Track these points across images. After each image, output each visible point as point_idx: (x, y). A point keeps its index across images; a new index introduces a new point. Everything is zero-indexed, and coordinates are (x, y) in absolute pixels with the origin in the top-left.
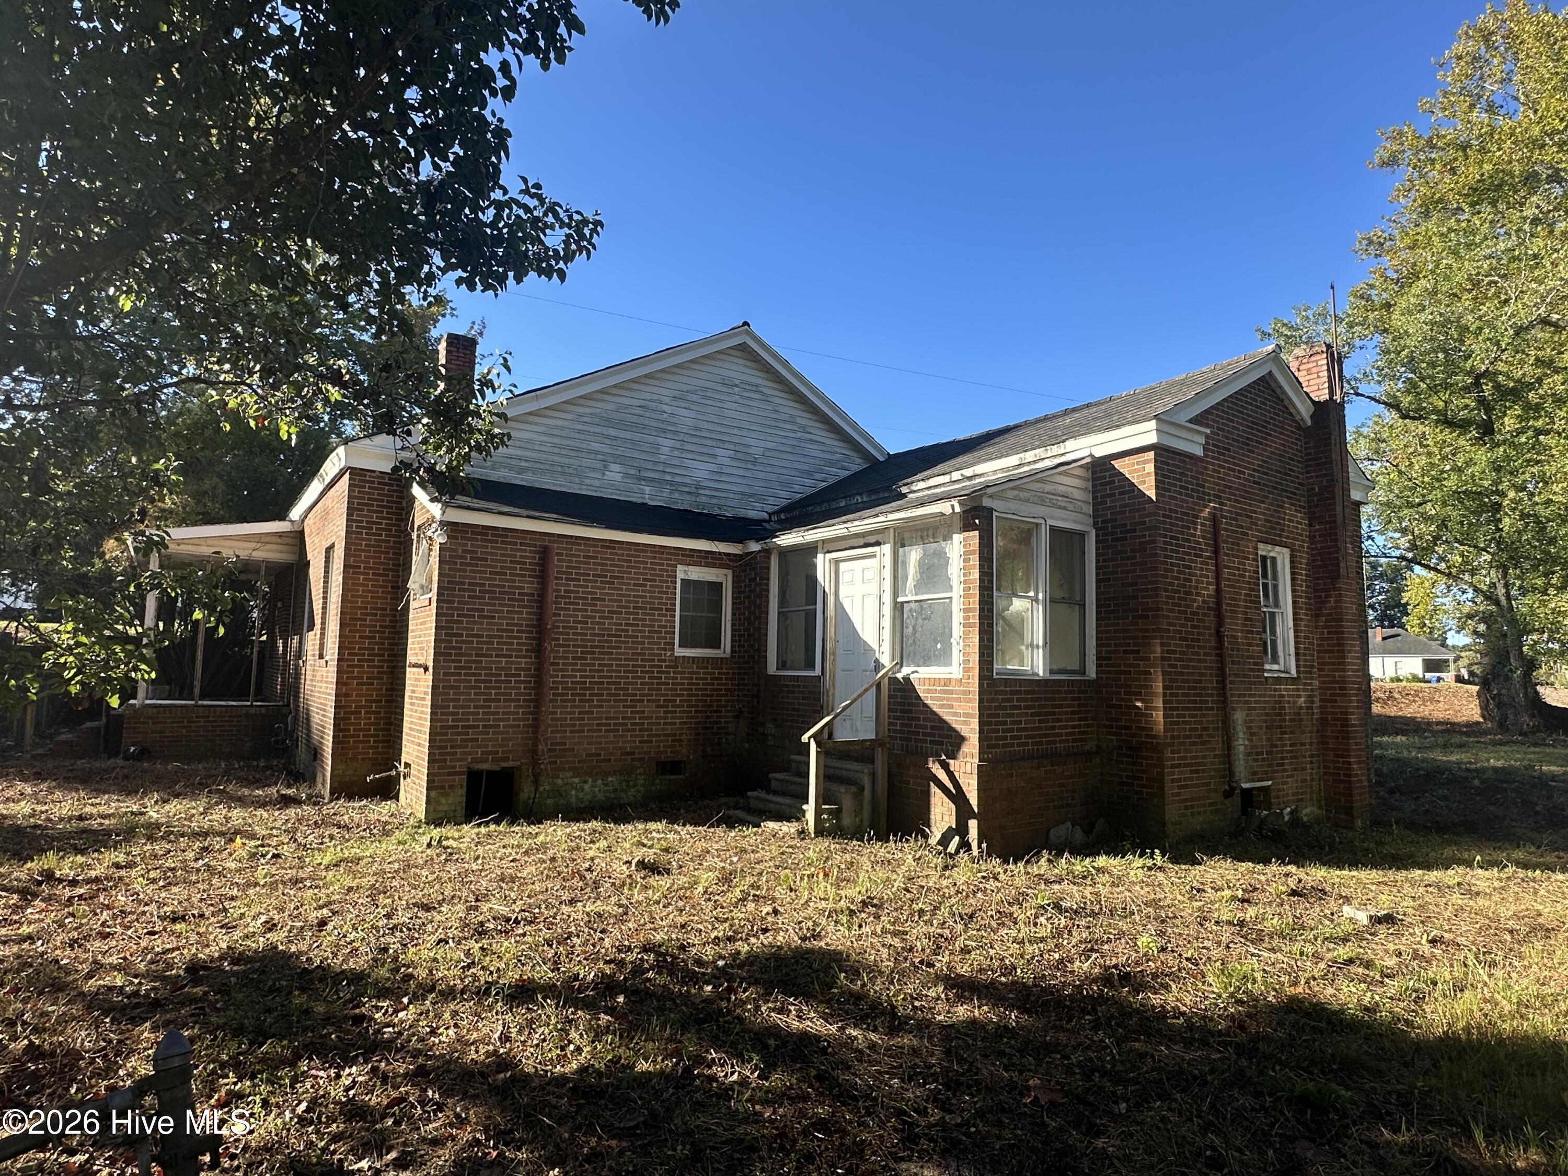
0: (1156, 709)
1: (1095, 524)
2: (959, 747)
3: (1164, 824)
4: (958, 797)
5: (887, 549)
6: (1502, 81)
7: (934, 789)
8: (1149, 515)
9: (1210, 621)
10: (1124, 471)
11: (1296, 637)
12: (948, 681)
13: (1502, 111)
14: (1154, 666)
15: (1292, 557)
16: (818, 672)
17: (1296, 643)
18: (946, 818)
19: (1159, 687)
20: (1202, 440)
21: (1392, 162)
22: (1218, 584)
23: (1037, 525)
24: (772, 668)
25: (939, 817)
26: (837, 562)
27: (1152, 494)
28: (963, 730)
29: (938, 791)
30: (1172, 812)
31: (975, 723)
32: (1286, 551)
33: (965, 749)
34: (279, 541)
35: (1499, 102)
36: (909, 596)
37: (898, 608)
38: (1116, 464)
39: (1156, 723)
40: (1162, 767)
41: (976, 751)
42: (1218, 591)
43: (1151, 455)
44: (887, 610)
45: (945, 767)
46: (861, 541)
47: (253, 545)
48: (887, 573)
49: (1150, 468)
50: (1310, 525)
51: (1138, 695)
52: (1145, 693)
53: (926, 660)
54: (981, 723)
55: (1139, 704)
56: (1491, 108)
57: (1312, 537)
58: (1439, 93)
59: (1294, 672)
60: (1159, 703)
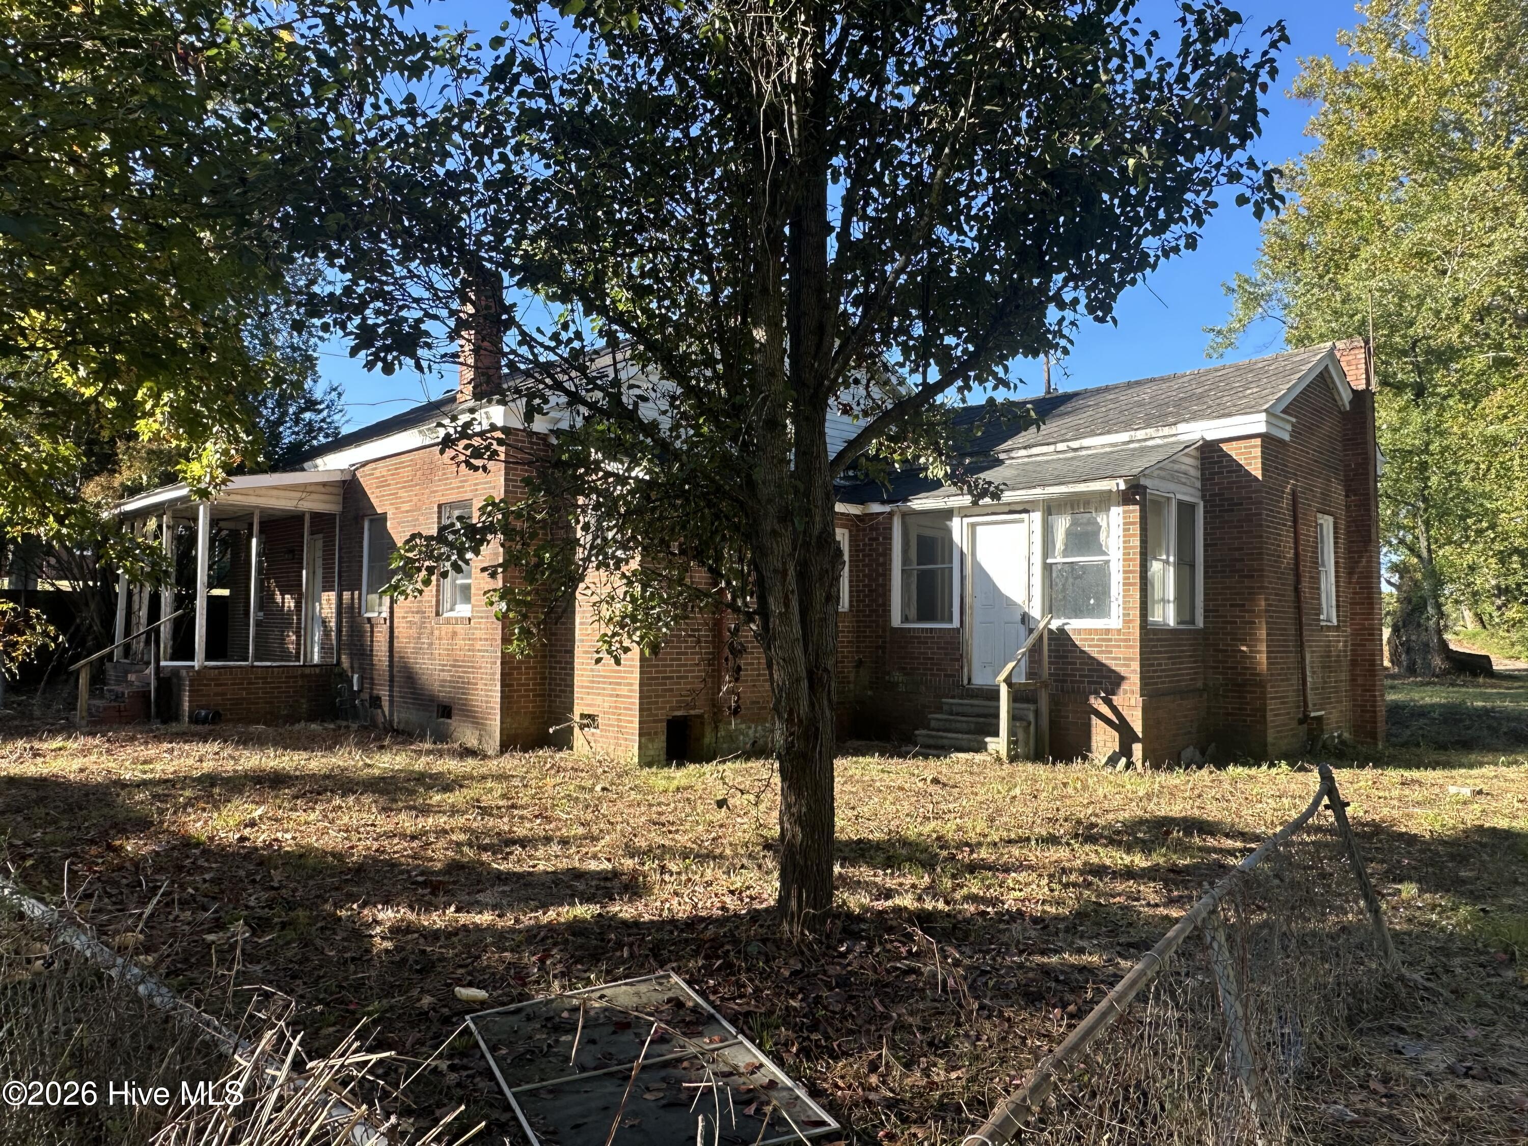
0: (1259, 652)
1: (1203, 497)
2: (1119, 685)
3: (1266, 745)
4: (1122, 727)
5: (1037, 516)
6: (1415, 22)
7: (1095, 720)
8: (1255, 492)
9: (1291, 578)
10: (1233, 454)
11: (1337, 591)
12: (1108, 631)
13: (1414, 53)
14: (1260, 617)
15: (1335, 523)
16: (956, 624)
17: (1337, 596)
18: (1109, 744)
19: (1263, 633)
20: (1289, 427)
21: (1308, 94)
22: (1296, 548)
23: (1169, 499)
24: (896, 620)
25: (1101, 744)
26: (973, 526)
27: (1258, 474)
28: (1122, 671)
29: (1099, 722)
30: (1271, 736)
31: (1136, 666)
32: (1330, 519)
33: (1125, 686)
34: (323, 490)
35: (1412, 43)
36: (1058, 559)
37: (1047, 568)
38: (1224, 447)
39: (1259, 663)
40: (1265, 699)
41: (1137, 688)
42: (1297, 554)
43: (1258, 441)
44: (1037, 570)
45: (1108, 702)
46: (1007, 509)
47: (298, 495)
48: (1037, 538)
49: (1258, 452)
50: (1347, 496)
51: (1243, 641)
52: (1249, 638)
53: (1078, 613)
54: (1142, 666)
55: (1244, 648)
56: (1404, 49)
57: (1348, 507)
58: (1358, 28)
59: (1335, 622)
60: (1263, 647)
